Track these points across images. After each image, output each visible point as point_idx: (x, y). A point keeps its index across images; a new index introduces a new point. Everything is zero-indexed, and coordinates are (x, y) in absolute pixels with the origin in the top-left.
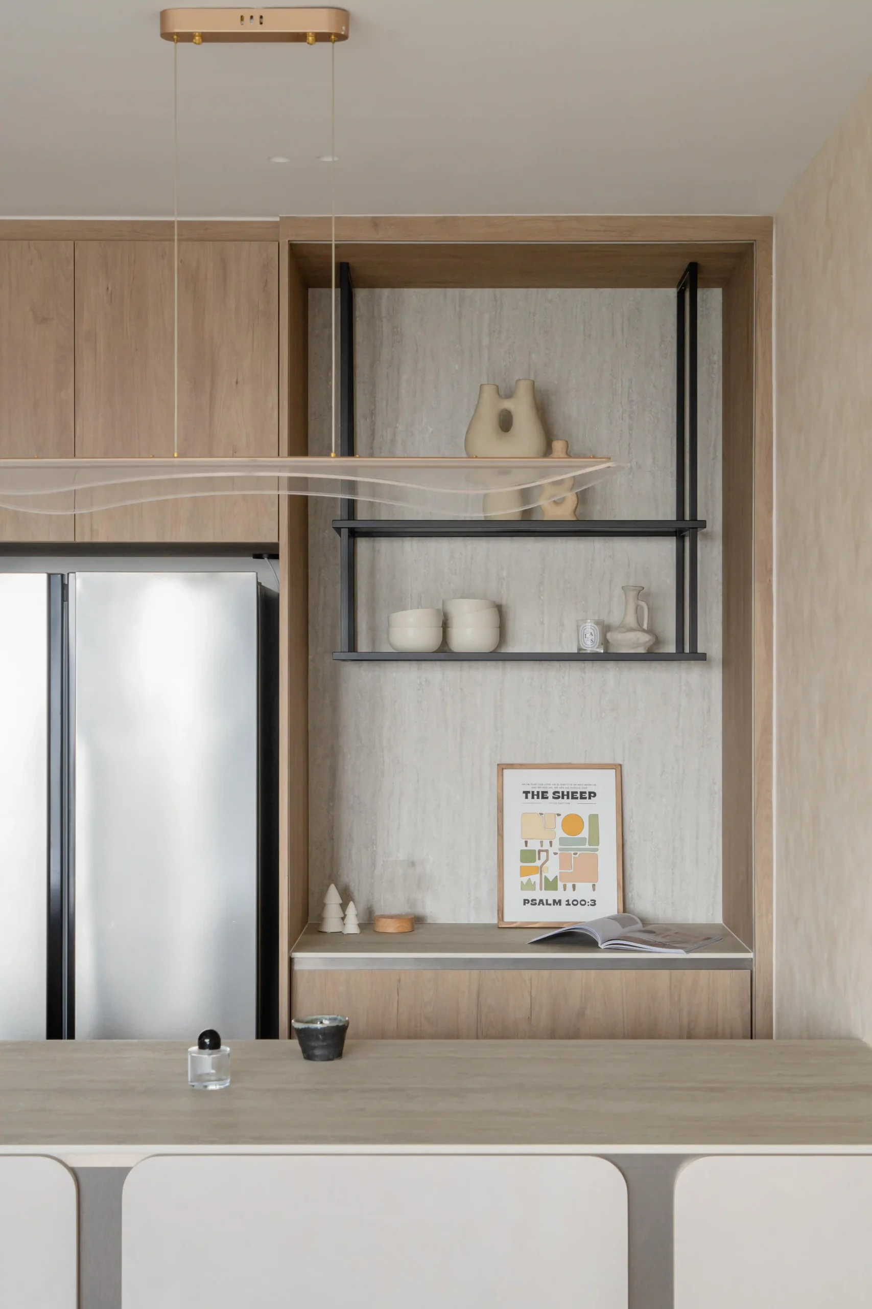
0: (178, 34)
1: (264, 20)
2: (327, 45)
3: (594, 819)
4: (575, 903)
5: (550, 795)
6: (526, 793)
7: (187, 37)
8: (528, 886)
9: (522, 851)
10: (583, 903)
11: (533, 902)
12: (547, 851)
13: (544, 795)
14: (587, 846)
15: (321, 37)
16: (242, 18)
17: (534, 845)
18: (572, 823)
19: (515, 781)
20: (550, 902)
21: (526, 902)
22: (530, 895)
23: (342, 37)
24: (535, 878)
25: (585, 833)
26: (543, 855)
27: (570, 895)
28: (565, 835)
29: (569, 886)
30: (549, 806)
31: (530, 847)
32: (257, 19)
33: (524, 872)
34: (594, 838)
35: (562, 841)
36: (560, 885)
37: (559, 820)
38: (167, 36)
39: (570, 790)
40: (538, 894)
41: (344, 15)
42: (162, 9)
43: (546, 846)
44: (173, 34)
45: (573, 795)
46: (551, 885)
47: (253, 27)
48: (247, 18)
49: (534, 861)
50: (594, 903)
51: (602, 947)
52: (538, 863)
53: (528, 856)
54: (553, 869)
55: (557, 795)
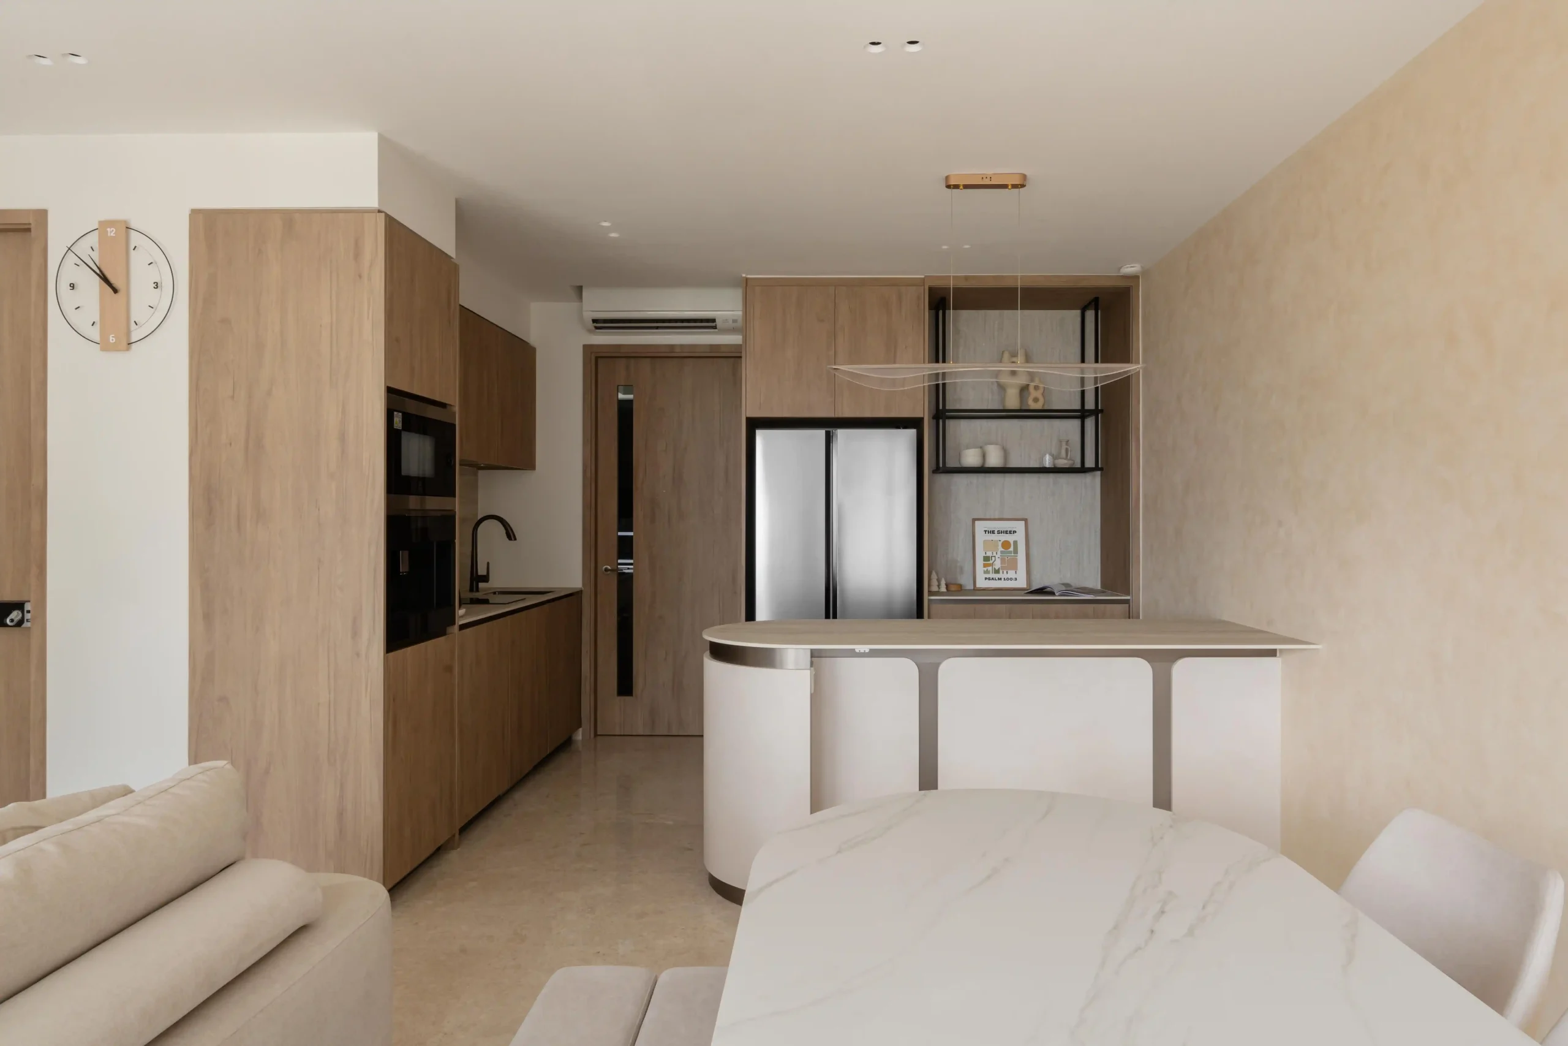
0: (953, 185)
1: (992, 179)
2: (1016, 190)
3: (1015, 543)
4: (1008, 579)
5: (996, 532)
6: (985, 531)
7: (956, 187)
8: (987, 572)
9: (984, 557)
10: (1011, 579)
11: (989, 579)
12: (995, 556)
13: (993, 532)
14: (1013, 555)
15: (1015, 186)
16: (983, 178)
17: (989, 554)
18: (1006, 545)
19: (980, 526)
20: (997, 579)
21: (986, 579)
22: (987, 576)
23: (1023, 186)
24: (990, 569)
25: (1012, 549)
26: (993, 558)
27: (1005, 576)
28: (1003, 550)
29: (1005, 572)
30: (995, 537)
31: (987, 555)
32: (989, 178)
33: (985, 566)
34: (1016, 551)
35: (1002, 552)
36: (1001, 571)
37: (1000, 543)
38: (948, 187)
39: (1005, 530)
40: (991, 575)
41: (1024, 177)
42: (946, 175)
43: (995, 554)
44: (951, 185)
45: (1006, 532)
46: (997, 571)
47: (987, 182)
48: (985, 178)
49: (989, 561)
50: (1016, 579)
51: (1057, 594)
52: (991, 562)
53: (986, 559)
54: (998, 564)
55: (999, 532)
